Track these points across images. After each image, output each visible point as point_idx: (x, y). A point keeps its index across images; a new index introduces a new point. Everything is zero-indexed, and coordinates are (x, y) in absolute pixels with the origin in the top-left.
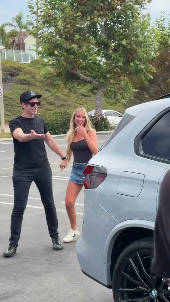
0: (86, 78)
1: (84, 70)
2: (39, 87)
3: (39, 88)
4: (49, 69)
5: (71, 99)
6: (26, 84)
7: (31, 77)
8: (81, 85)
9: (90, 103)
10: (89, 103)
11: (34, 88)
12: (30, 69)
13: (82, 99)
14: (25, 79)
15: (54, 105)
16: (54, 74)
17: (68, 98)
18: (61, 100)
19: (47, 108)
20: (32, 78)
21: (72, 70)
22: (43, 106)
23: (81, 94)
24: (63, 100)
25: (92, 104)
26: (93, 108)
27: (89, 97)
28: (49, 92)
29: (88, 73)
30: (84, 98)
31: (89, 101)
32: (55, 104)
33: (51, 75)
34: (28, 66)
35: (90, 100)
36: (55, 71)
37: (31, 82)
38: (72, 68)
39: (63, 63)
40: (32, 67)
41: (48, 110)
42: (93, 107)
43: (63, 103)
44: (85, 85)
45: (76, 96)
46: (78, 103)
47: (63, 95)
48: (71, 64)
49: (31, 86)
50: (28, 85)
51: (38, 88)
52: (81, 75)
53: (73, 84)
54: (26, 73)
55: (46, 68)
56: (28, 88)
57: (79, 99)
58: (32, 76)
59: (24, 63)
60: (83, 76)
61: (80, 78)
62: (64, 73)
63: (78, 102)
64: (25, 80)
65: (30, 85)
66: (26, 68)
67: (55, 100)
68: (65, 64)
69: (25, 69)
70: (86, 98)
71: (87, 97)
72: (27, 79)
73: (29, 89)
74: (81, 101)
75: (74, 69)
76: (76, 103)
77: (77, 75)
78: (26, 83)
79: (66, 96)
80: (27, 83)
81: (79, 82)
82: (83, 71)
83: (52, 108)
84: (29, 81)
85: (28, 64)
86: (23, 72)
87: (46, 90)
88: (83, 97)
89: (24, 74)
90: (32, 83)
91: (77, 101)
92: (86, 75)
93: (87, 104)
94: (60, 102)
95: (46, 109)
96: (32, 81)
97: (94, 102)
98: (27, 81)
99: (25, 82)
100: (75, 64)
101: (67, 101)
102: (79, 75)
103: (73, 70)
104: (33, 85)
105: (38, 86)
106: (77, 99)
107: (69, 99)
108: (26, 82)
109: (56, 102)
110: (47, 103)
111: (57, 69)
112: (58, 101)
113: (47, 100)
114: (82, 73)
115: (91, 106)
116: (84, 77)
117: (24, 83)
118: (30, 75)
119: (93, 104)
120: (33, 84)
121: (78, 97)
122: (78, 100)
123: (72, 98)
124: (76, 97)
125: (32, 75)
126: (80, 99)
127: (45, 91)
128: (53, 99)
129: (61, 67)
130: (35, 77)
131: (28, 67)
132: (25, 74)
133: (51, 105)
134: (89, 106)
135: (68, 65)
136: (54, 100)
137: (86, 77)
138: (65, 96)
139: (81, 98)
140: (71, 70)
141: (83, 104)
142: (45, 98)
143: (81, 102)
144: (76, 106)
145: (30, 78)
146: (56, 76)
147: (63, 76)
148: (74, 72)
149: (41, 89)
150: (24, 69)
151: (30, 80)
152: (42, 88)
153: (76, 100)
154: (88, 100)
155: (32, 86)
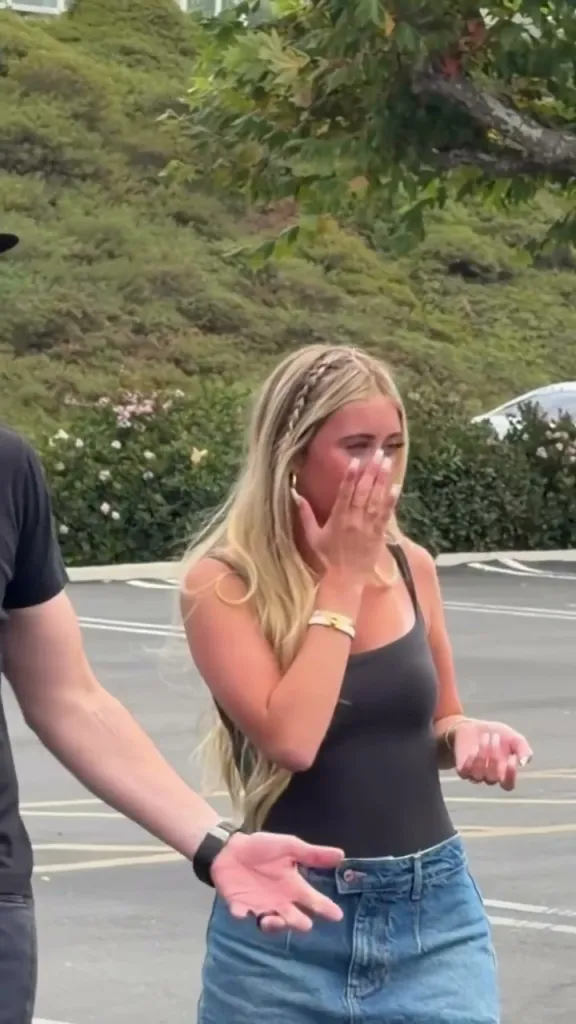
0: (539, 143)
1: (523, 73)
2: (128, 191)
3: (130, 203)
4: (264, 54)
5: (364, 293)
6: (34, 169)
7: (76, 116)
8: (491, 187)
9: (505, 331)
10: (498, 329)
11: (90, 197)
12: (69, 54)
13: (445, 293)
14: (30, 125)
15: (234, 329)
16: (296, 100)
17: (342, 284)
18: (289, 298)
19: (188, 357)
20: (79, 125)
21: (437, 70)
22: (152, 339)
23: (437, 255)
24: (305, 299)
25: (519, 335)
26: (529, 364)
27: (496, 285)
28: (199, 232)
29: (549, 100)
30: (460, 291)
31: (499, 315)
32: (246, 323)
33: (273, 109)
34: (49, 30)
35: (503, 307)
36: (311, 77)
37: (69, 154)
38: (437, 59)
39: (374, 14)
40: (76, 40)
41: (192, 367)
42: (529, 357)
43: (300, 316)
44: (521, 192)
45: (404, 274)
46: (415, 327)
47: (303, 262)
48: (435, 26)
49: (67, 184)
50: (47, 176)
51: (118, 200)
52: (500, 111)
53: (436, 183)
54: (37, 85)
55: (244, 47)
56: (45, 200)
57: (419, 293)
58: (82, 110)
59: (23, 14)
60: (515, 121)
61: (492, 135)
62: (372, 97)
63: (414, 316)
64: (27, 138)
65: (62, 173)
66: (40, 47)
67: (249, 294)
68: (389, 26)
69: (31, 53)
70: (474, 287)
71: (485, 281)
72: (42, 132)
73: (53, 204)
74: (437, 313)
75: (451, 68)
76: (397, 323)
77: (476, 114)
78: (35, 162)
79: (328, 269)
80: (44, 161)
81: (483, 164)
82: (520, 83)
83: (226, 357)
84: (60, 146)
85: (52, 16)
86: (20, 78)
87: (181, 219)
88: (457, 281)
89: (16, 95)
90: (78, 163)
91: (412, 306)
92: (536, 117)
93: (478, 334)
94: (280, 312)
95: (177, 362)
96: (77, 145)
97: (534, 323)
98: (45, 146)
99: (30, 152)
100: (466, 32)
101: (331, 304)
102: (488, 111)
103: (447, 77)
104: (84, 178)
105: (122, 187)
106: (406, 292)
107: (351, 292)
108: (39, 151)
109: (251, 308)
110: (181, 310)
111: (324, 63)
112: (266, 303)
113: (185, 294)
114: (510, 104)
115: (512, 348)
116: (525, 129)
117: (20, 162)
118: (67, 98)
119: (524, 339)
120: (89, 169)
121: (414, 277)
122: (418, 303)
123: (368, 284)
124: (399, 281)
125: (78, 104)
126: (431, 295)
127: (170, 222)
128: (232, 287)
129: (353, 48)
130: (103, 113)
131: (48, 40)
132: (25, 94)
133: (210, 328)
134: (500, 348)
135: (408, 32)
136: (237, 298)
137: (536, 133)
138: (320, 268)
139: (436, 285)
140: (427, 75)
141: (455, 336)
142: (175, 278)
143: (434, 321)
144: (403, 343)
145: (67, 124)
146: (304, 116)
147: (373, 121)
148: (454, 88)
149: (143, 210)
150: (21, 55)
151: (65, 139)
152: (150, 205)
153: (401, 303)
154: (493, 308)
155: (77, 182)
